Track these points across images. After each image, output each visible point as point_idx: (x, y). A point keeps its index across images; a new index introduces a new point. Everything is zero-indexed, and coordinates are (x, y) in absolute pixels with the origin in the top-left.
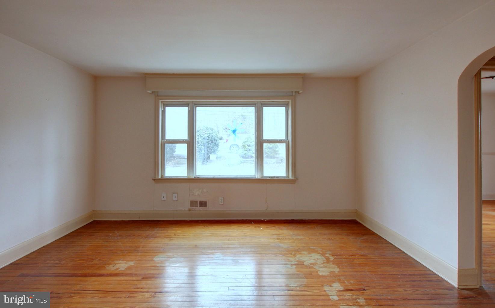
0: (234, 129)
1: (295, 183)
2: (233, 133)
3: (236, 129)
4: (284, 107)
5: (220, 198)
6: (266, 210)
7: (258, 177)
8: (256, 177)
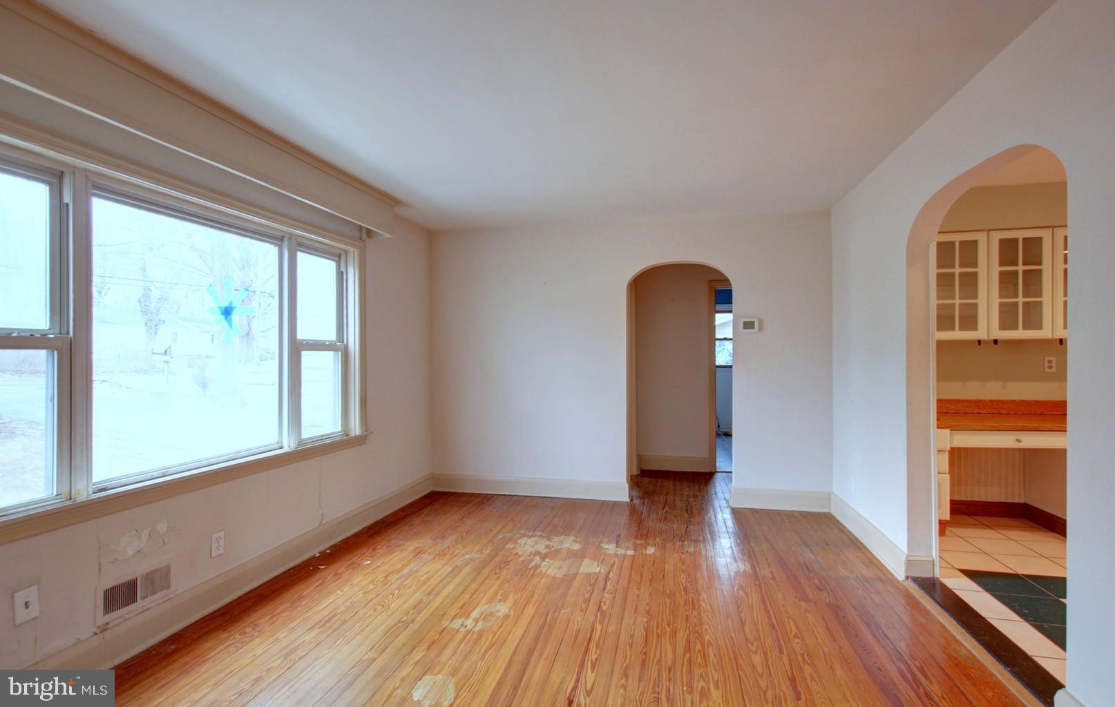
0: (225, 304)
1: (364, 444)
2: (223, 317)
3: (231, 303)
4: (334, 260)
5: (215, 537)
6: (320, 525)
7: (288, 445)
8: (281, 448)
